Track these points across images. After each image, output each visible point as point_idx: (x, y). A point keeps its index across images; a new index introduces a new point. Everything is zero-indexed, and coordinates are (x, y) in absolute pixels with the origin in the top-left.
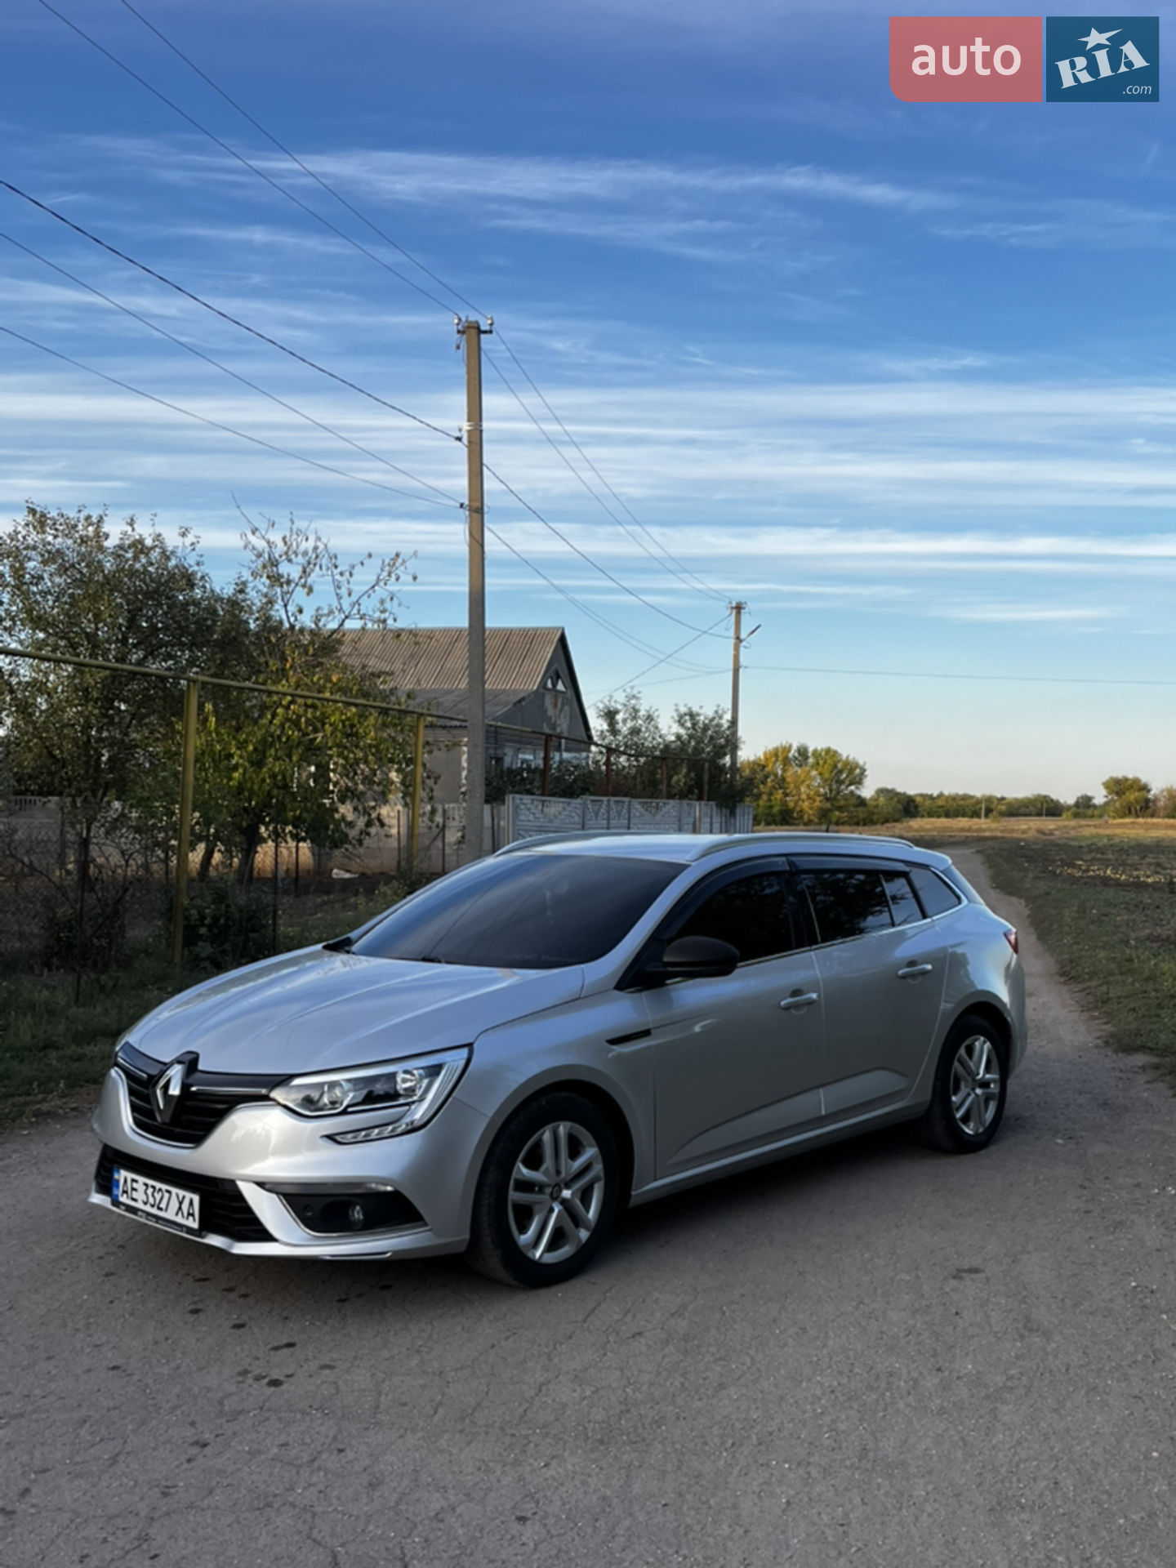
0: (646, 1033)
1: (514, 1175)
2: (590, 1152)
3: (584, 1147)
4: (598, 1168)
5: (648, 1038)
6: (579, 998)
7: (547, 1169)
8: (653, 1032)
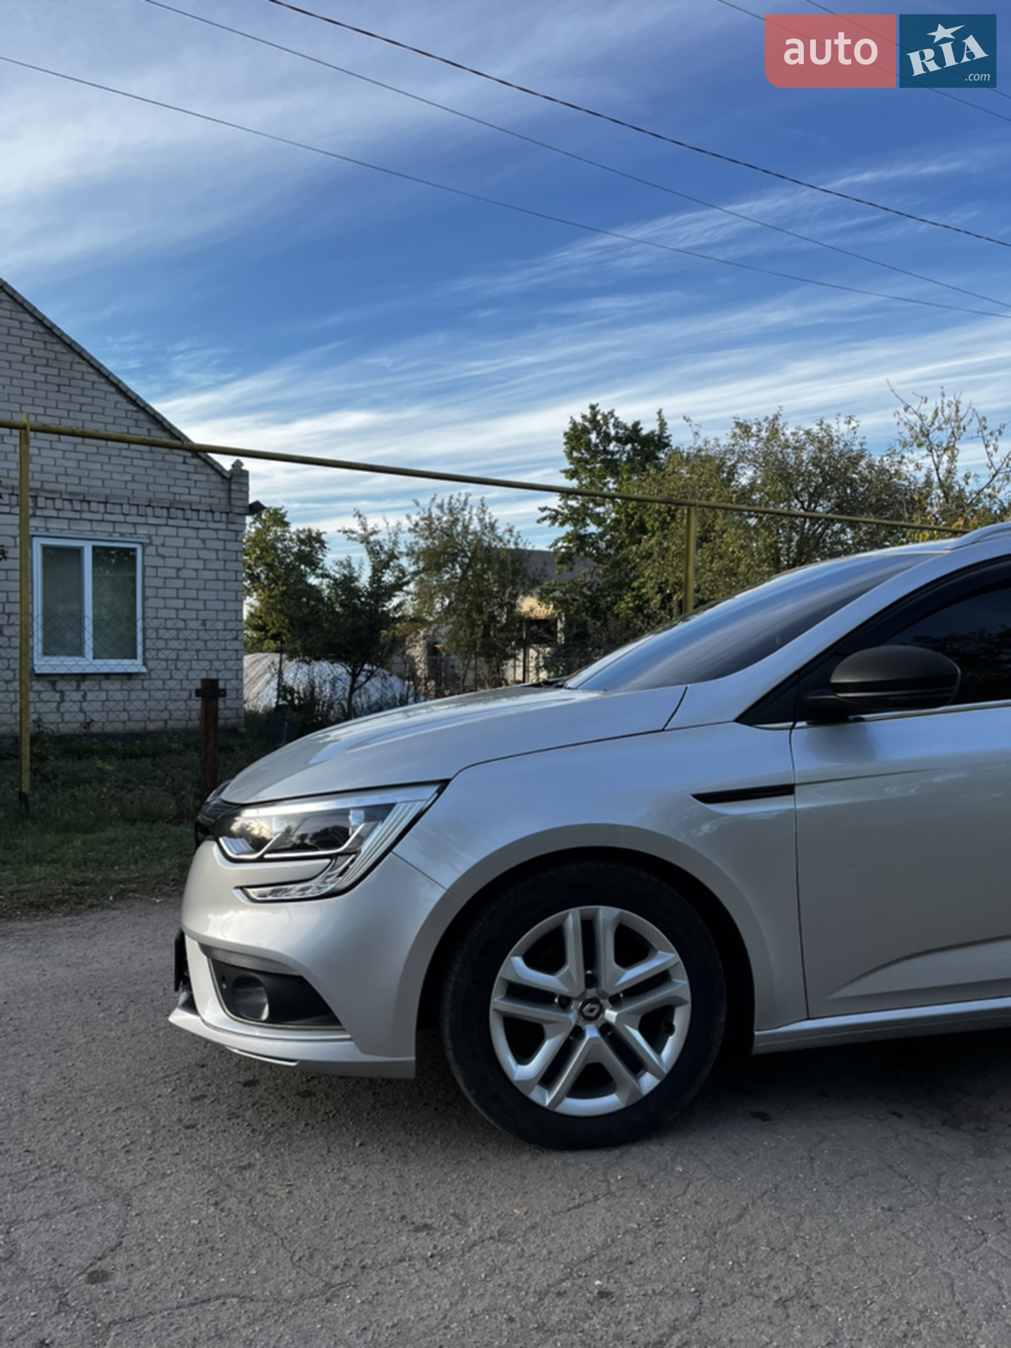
0: (787, 790)
1: (504, 973)
2: (665, 957)
3: (656, 951)
4: (681, 986)
5: (790, 797)
6: (663, 730)
7: (569, 973)
8: (797, 789)
